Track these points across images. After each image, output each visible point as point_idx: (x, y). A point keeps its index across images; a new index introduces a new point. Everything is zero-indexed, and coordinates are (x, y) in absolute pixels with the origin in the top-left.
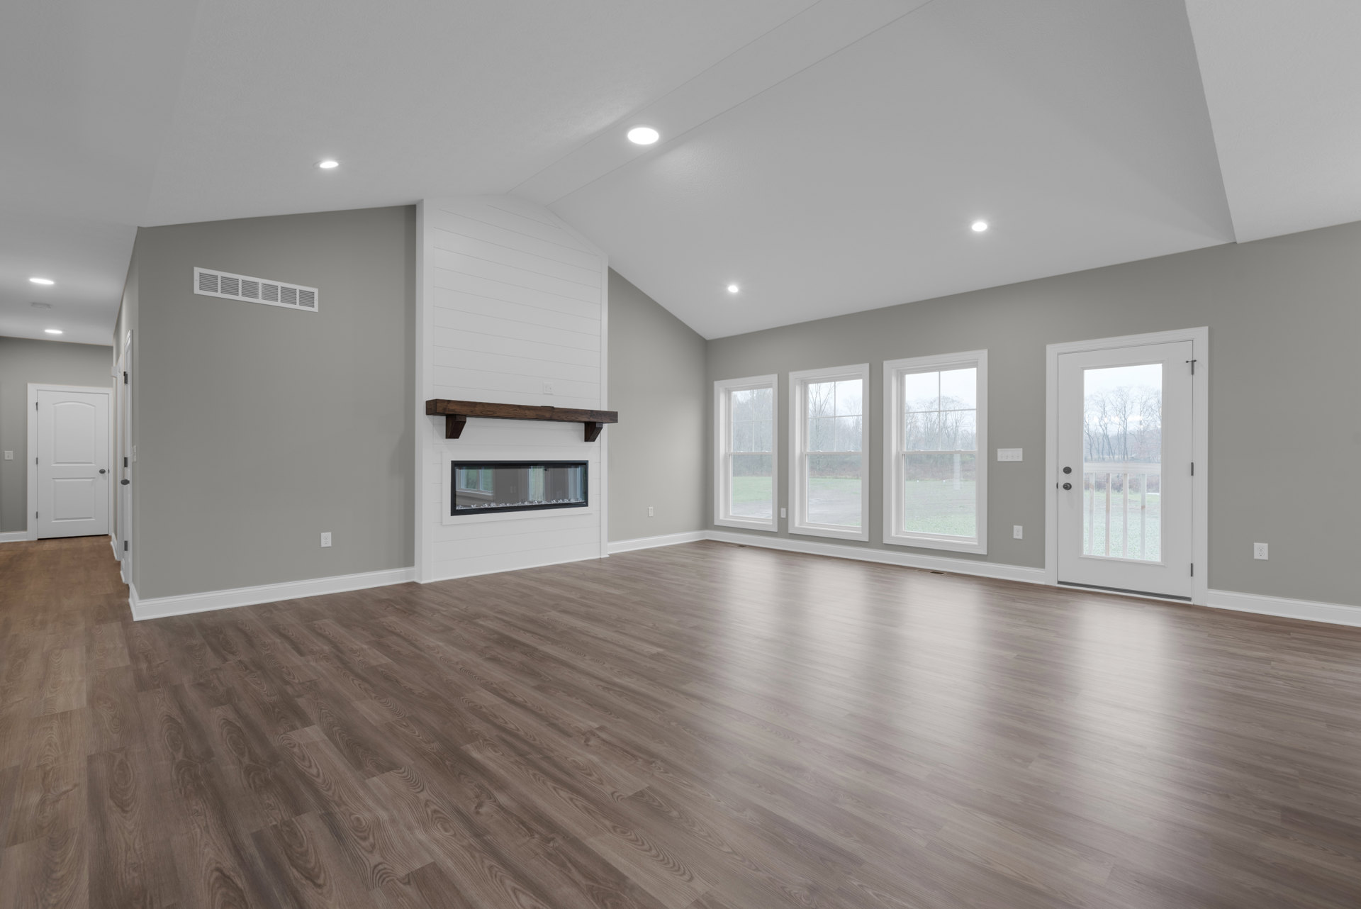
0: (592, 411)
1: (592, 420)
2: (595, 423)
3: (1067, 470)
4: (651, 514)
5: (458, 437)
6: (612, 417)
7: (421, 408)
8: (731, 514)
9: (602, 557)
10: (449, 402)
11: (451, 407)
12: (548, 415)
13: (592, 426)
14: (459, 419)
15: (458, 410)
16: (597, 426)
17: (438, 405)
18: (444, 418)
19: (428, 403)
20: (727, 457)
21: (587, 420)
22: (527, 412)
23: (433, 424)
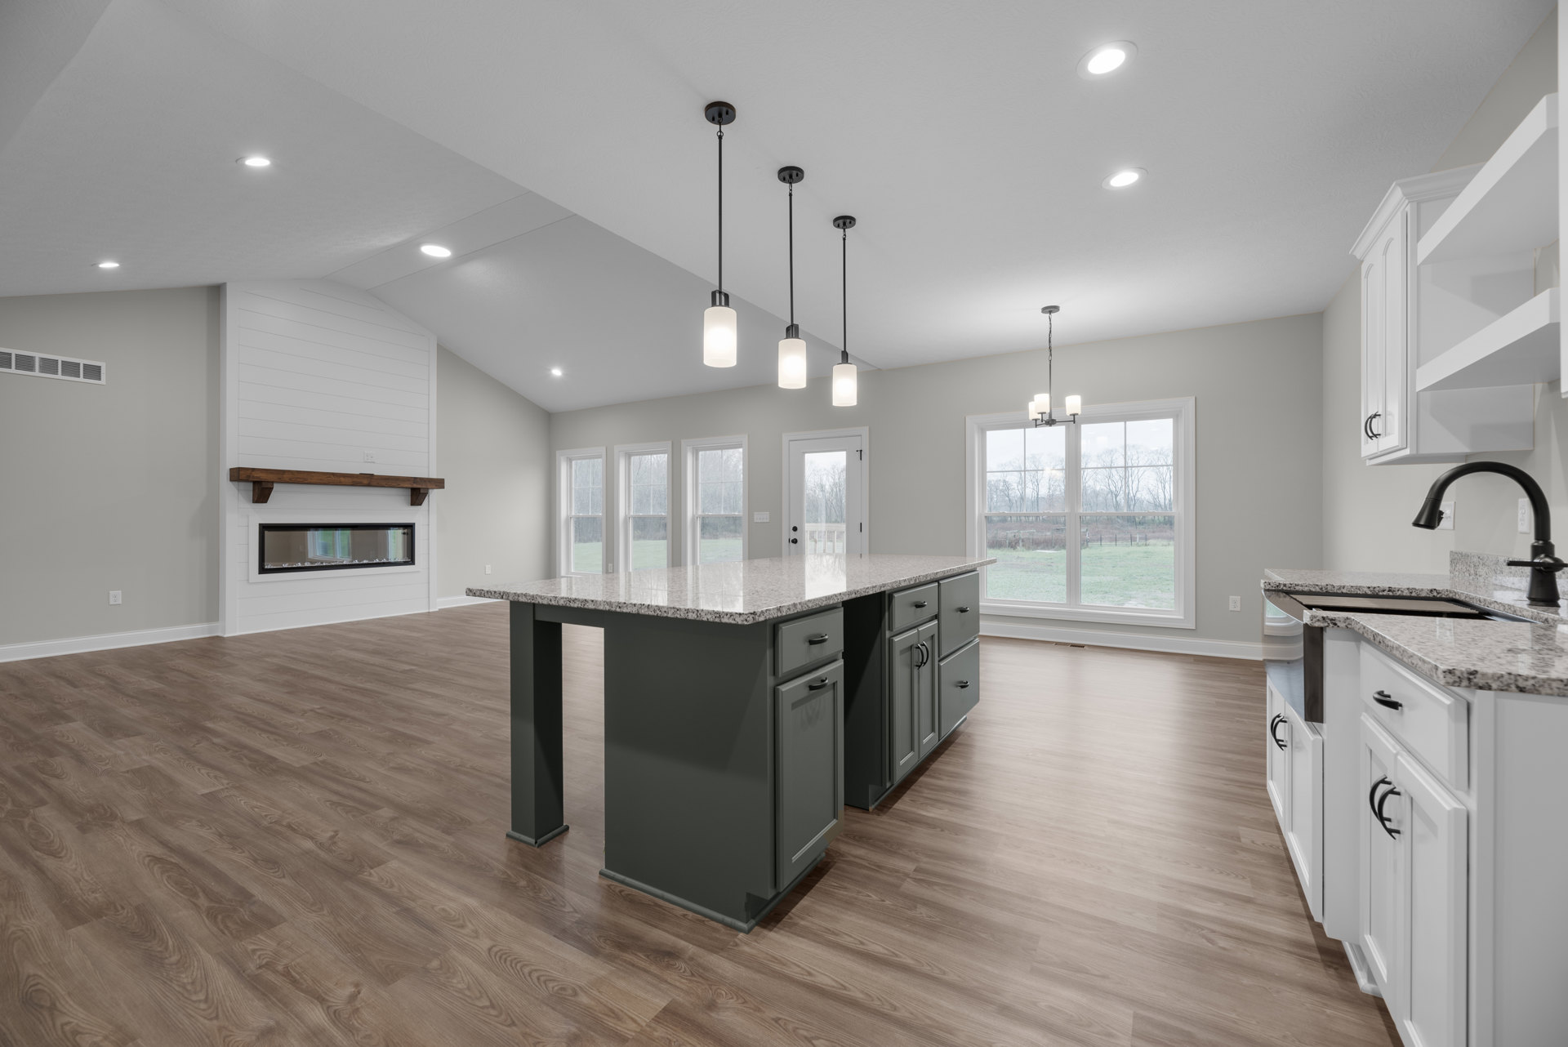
0: (415, 478)
1: (415, 486)
2: (419, 489)
3: (795, 529)
4: (488, 571)
5: (266, 502)
6: (439, 483)
7: (225, 476)
8: (573, 571)
9: (431, 611)
10: (253, 469)
11: (256, 475)
12: (366, 482)
13: (417, 491)
14: (264, 485)
15: (263, 477)
16: (422, 491)
17: (241, 472)
18: (250, 486)
19: (232, 470)
20: (568, 519)
21: (410, 486)
22: (342, 479)
23: (238, 490)
